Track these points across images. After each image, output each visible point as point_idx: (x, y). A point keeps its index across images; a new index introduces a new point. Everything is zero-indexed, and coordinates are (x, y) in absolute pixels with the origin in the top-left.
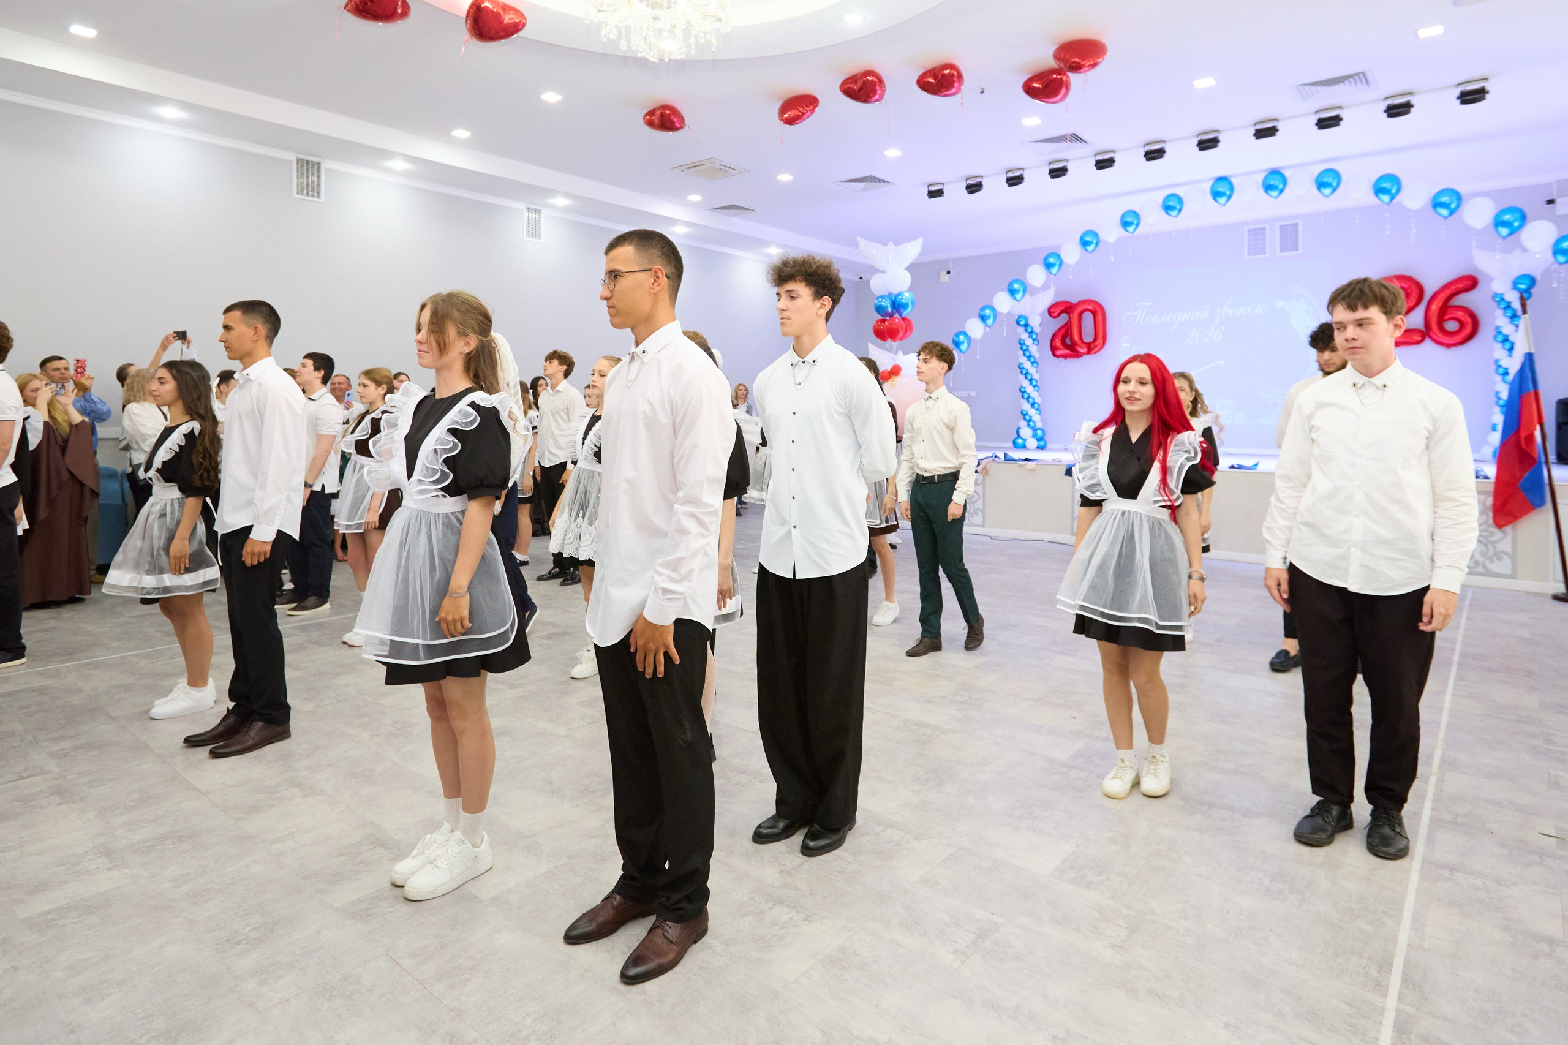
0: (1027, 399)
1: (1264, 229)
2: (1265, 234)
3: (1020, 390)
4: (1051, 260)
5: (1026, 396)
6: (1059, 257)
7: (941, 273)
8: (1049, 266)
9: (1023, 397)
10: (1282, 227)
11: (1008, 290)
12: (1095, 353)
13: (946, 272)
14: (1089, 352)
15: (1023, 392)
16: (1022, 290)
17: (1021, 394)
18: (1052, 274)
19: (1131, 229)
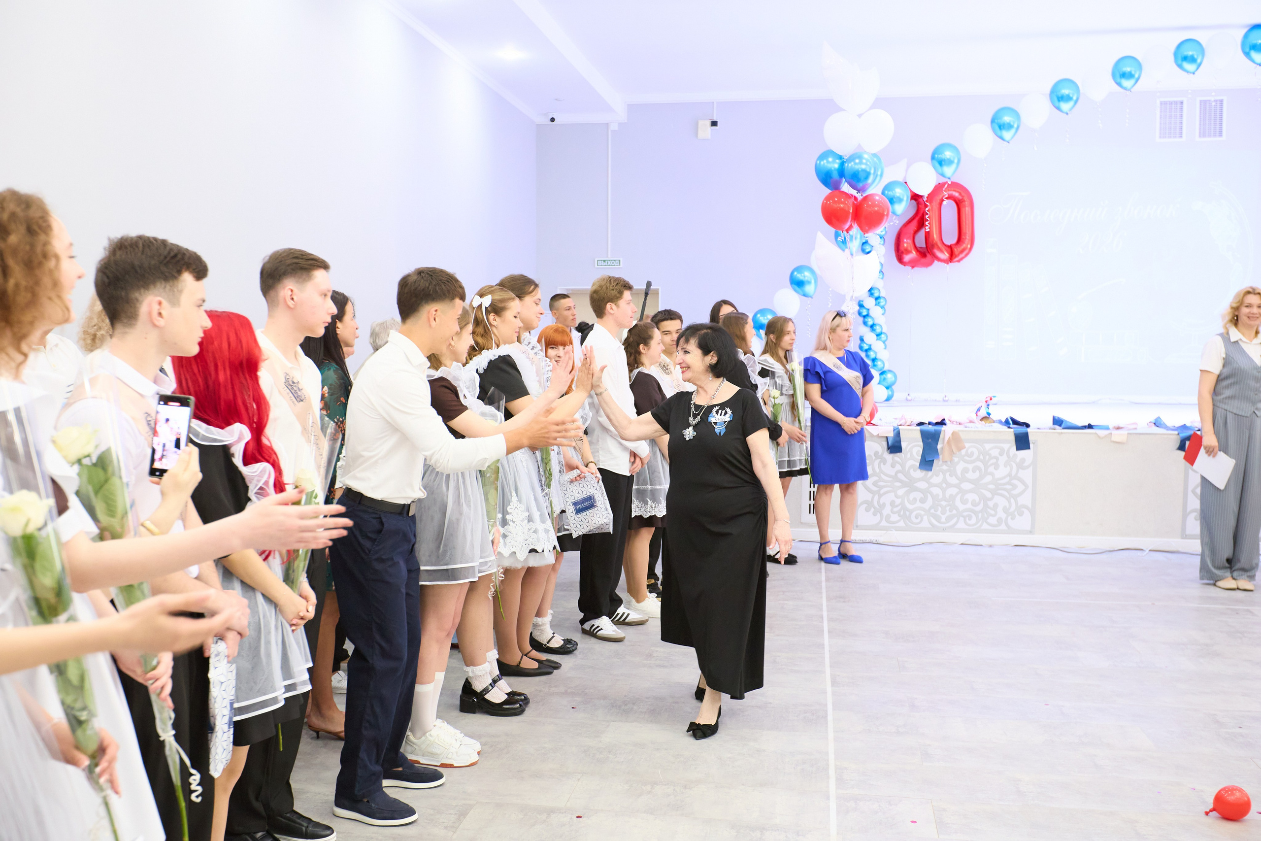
0: (872, 326)
1: (1182, 103)
2: (1182, 109)
3: (860, 313)
4: (1007, 119)
5: (870, 322)
6: (1017, 115)
7: (701, 123)
8: (999, 125)
9: (865, 323)
10: (1203, 103)
11: (933, 158)
12: (959, 261)
13: (709, 123)
14: (952, 257)
15: (864, 317)
16: (956, 161)
17: (861, 319)
18: (1002, 138)
19: (1127, 83)
